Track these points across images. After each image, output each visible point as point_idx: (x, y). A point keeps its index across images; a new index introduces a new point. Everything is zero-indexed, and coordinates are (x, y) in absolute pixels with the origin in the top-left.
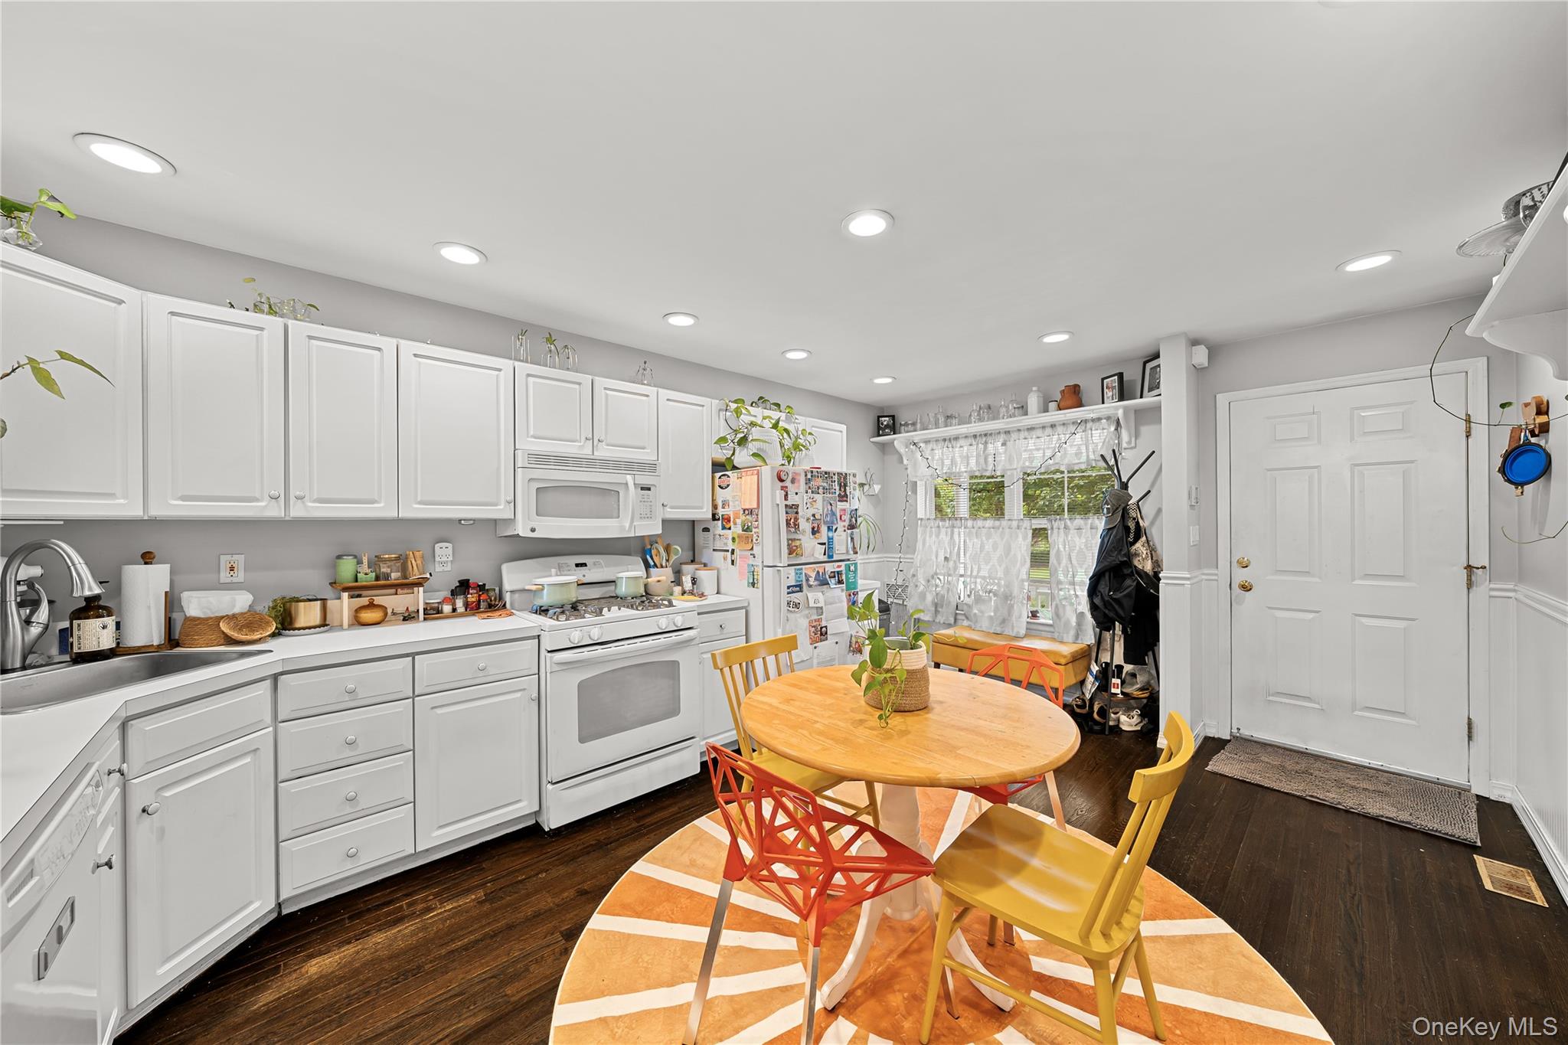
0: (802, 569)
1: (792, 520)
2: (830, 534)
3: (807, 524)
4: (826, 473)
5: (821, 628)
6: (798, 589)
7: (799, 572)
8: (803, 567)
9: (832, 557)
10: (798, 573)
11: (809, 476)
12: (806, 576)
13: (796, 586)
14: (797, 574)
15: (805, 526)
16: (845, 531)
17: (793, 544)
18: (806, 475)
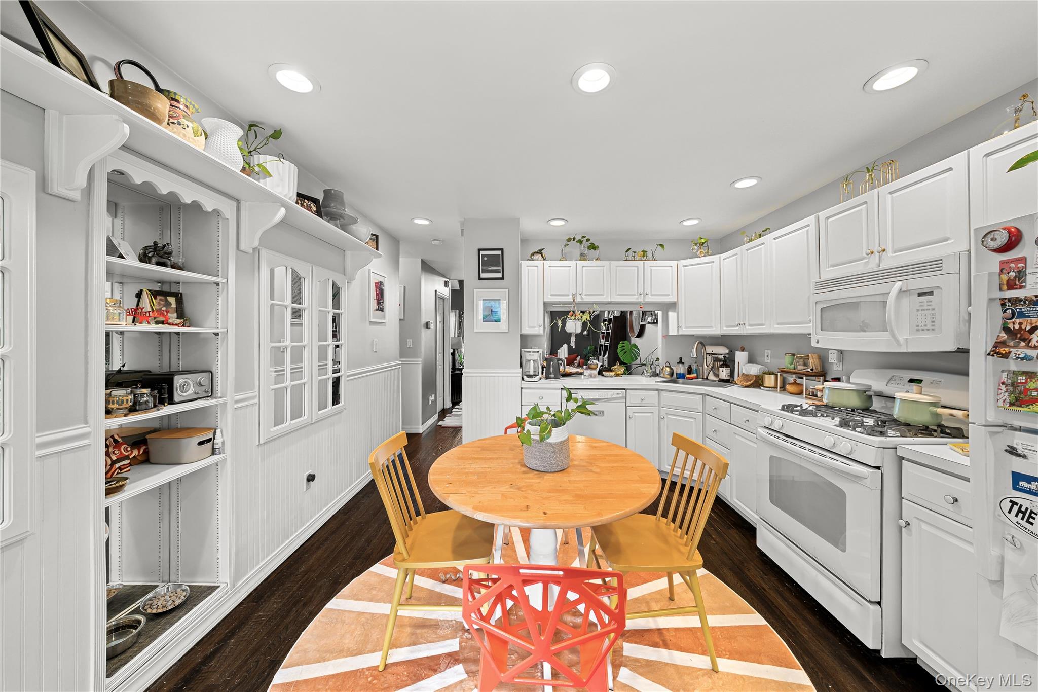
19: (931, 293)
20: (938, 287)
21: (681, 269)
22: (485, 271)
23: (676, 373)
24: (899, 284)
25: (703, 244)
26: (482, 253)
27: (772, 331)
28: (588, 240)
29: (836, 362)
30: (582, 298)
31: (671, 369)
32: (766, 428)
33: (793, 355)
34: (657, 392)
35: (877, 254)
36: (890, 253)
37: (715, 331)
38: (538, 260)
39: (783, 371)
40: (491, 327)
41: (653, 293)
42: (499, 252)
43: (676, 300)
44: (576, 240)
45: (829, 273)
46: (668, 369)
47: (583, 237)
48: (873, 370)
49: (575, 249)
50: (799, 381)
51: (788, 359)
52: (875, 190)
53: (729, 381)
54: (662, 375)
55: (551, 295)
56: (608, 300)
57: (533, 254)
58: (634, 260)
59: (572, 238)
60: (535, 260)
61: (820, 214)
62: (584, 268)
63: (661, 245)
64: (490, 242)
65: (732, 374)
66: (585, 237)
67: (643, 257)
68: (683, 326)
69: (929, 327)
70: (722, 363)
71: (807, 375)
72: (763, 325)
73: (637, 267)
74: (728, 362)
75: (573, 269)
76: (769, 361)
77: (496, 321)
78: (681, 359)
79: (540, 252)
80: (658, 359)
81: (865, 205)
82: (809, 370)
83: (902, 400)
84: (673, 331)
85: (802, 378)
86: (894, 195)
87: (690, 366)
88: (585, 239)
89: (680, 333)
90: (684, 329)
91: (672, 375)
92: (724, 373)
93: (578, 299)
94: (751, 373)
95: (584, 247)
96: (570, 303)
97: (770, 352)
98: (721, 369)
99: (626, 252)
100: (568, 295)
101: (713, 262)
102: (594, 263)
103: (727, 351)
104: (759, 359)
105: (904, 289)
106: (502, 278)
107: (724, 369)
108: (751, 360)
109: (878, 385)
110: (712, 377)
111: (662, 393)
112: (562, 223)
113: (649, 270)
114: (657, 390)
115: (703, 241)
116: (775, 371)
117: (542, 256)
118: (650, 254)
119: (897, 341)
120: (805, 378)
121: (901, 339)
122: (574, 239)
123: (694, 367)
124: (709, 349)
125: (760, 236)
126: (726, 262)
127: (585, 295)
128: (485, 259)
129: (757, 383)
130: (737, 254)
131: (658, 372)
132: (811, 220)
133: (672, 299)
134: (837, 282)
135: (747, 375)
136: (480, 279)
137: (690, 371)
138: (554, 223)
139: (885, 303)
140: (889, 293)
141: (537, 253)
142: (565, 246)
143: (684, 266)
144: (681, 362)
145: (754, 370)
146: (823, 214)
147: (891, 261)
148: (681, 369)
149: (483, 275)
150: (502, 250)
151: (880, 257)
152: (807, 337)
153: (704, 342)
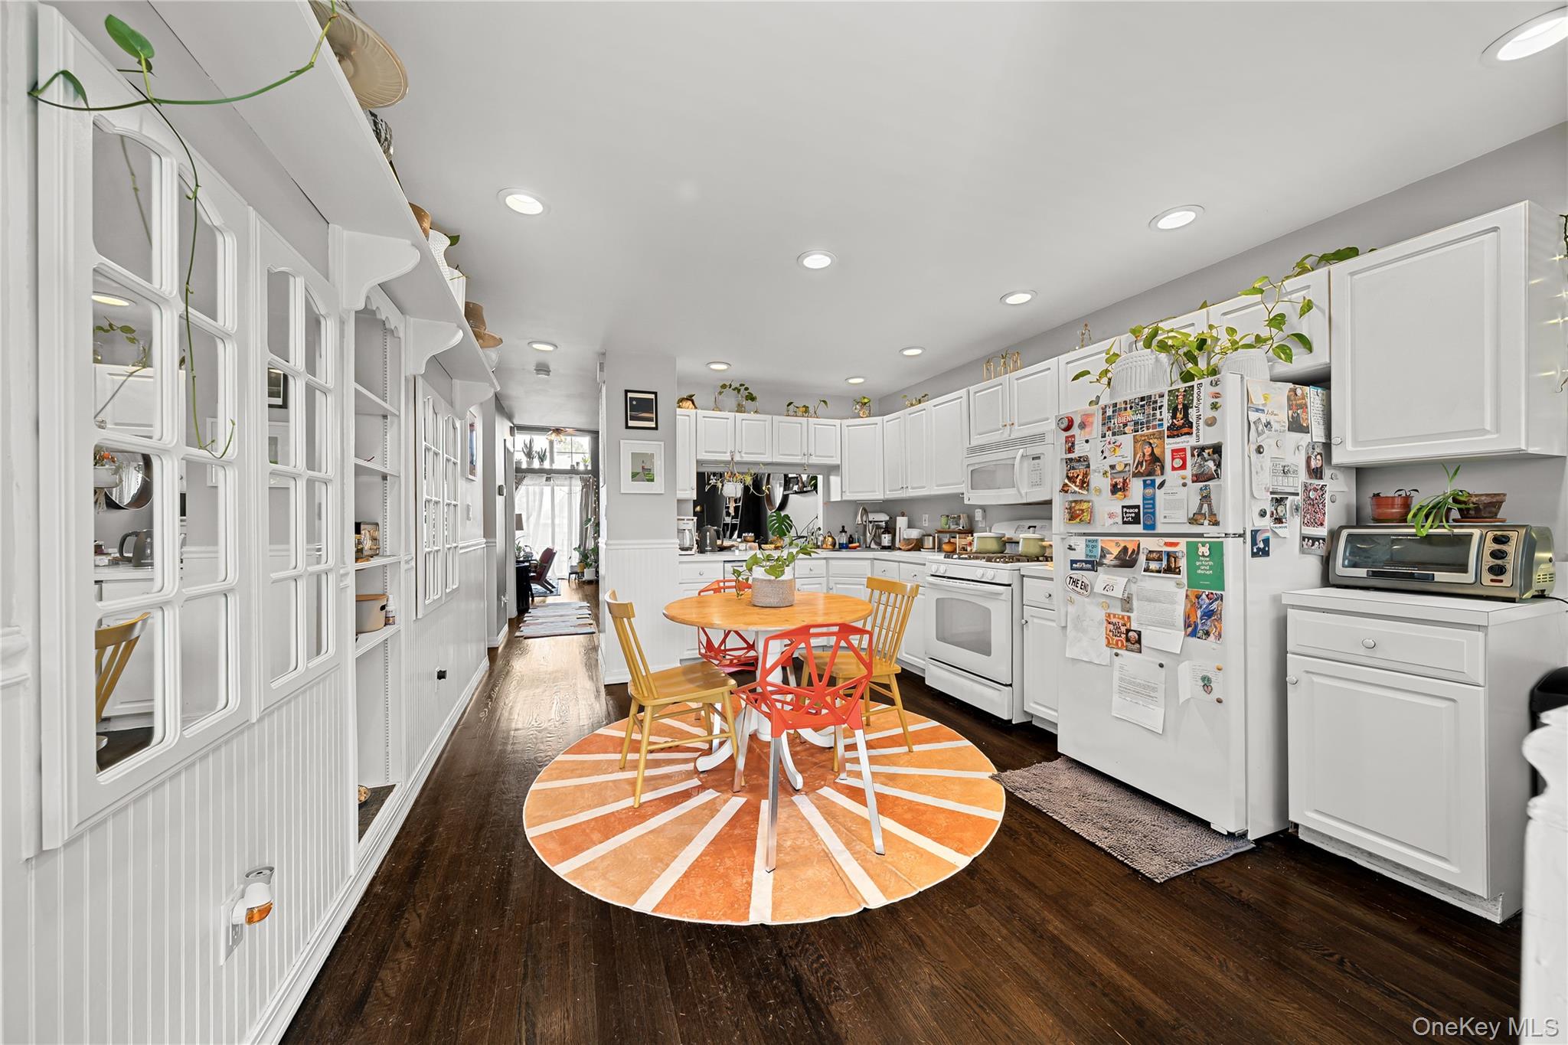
0: (1097, 541)
1: (1080, 477)
2: (1149, 491)
3: (1105, 479)
4: (1142, 399)
5: (1128, 631)
6: (1089, 566)
7: (1090, 544)
8: (1099, 538)
9: (1153, 527)
10: (1091, 546)
11: (1109, 412)
12: (1102, 550)
13: (1087, 562)
14: (1087, 546)
15: (1100, 482)
16: (1184, 485)
17: (1077, 507)
18: (1104, 413)
19: (1039, 458)
20: (1043, 454)
21: (845, 430)
22: (633, 418)
23: (840, 544)
24: (1021, 450)
25: (866, 403)
26: (630, 395)
27: (933, 493)
28: (746, 389)
29: (981, 519)
30: (741, 457)
31: (833, 538)
32: (933, 575)
33: (948, 516)
34: (825, 561)
35: (1008, 427)
36: (1016, 426)
37: (878, 495)
38: (688, 408)
39: (939, 532)
40: (642, 487)
41: (817, 454)
42: (652, 396)
43: (839, 463)
44: (733, 387)
45: (977, 441)
46: (830, 539)
47: (741, 385)
48: (1005, 523)
49: (730, 398)
50: (952, 540)
51: (944, 520)
52: (1008, 375)
53: (891, 548)
54: (824, 546)
55: (706, 452)
56: (769, 460)
57: (681, 400)
58: (796, 416)
59: (728, 384)
60: (684, 408)
61: (971, 388)
62: (744, 421)
63: (824, 402)
64: (641, 382)
65: (893, 540)
66: (744, 385)
67: (806, 413)
68: (847, 492)
69: (1038, 483)
70: (882, 530)
71: (959, 533)
72: (924, 487)
73: (800, 423)
74: (890, 529)
75: (730, 422)
76: (927, 525)
77: (648, 480)
78: (843, 527)
79: (690, 398)
80: (819, 529)
81: (1001, 386)
82: (961, 528)
83: (1024, 539)
84: (835, 497)
85: (955, 537)
86: (1020, 381)
87: (851, 536)
88: (744, 387)
89: (844, 498)
90: (848, 494)
91: (834, 544)
92: (886, 539)
93: (737, 458)
94: (912, 537)
95: (742, 397)
96: (727, 463)
97: (927, 516)
98: (883, 536)
99: (788, 406)
100: (725, 453)
101: (876, 424)
102: (752, 415)
103: (887, 518)
104: (917, 524)
105: (1025, 454)
106: (656, 428)
107: (886, 535)
108: (910, 526)
109: (1009, 533)
110: (873, 546)
111: (830, 561)
112: (723, 367)
113: (813, 429)
114: (825, 558)
115: (866, 401)
116: (932, 532)
117: (693, 403)
118: (811, 410)
119: (1021, 495)
120: (957, 536)
121: (1023, 492)
122: (730, 386)
123: (856, 536)
124: (871, 517)
125: (920, 402)
126: (889, 423)
127: (746, 453)
128: (634, 403)
129: (917, 546)
130: (900, 418)
131: (819, 544)
132: (963, 392)
133: (836, 461)
134: (982, 448)
135: (908, 539)
136: (627, 427)
137: (851, 540)
138: (714, 367)
139: (1014, 465)
140: (1015, 458)
141: (687, 399)
142: (720, 393)
143: (848, 426)
144: (843, 531)
145: (914, 534)
146: (972, 389)
147: (1018, 432)
148: (844, 539)
149: (631, 423)
150: (655, 393)
151: (1010, 430)
152: (959, 497)
153: (867, 507)
